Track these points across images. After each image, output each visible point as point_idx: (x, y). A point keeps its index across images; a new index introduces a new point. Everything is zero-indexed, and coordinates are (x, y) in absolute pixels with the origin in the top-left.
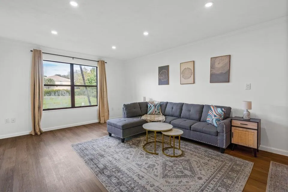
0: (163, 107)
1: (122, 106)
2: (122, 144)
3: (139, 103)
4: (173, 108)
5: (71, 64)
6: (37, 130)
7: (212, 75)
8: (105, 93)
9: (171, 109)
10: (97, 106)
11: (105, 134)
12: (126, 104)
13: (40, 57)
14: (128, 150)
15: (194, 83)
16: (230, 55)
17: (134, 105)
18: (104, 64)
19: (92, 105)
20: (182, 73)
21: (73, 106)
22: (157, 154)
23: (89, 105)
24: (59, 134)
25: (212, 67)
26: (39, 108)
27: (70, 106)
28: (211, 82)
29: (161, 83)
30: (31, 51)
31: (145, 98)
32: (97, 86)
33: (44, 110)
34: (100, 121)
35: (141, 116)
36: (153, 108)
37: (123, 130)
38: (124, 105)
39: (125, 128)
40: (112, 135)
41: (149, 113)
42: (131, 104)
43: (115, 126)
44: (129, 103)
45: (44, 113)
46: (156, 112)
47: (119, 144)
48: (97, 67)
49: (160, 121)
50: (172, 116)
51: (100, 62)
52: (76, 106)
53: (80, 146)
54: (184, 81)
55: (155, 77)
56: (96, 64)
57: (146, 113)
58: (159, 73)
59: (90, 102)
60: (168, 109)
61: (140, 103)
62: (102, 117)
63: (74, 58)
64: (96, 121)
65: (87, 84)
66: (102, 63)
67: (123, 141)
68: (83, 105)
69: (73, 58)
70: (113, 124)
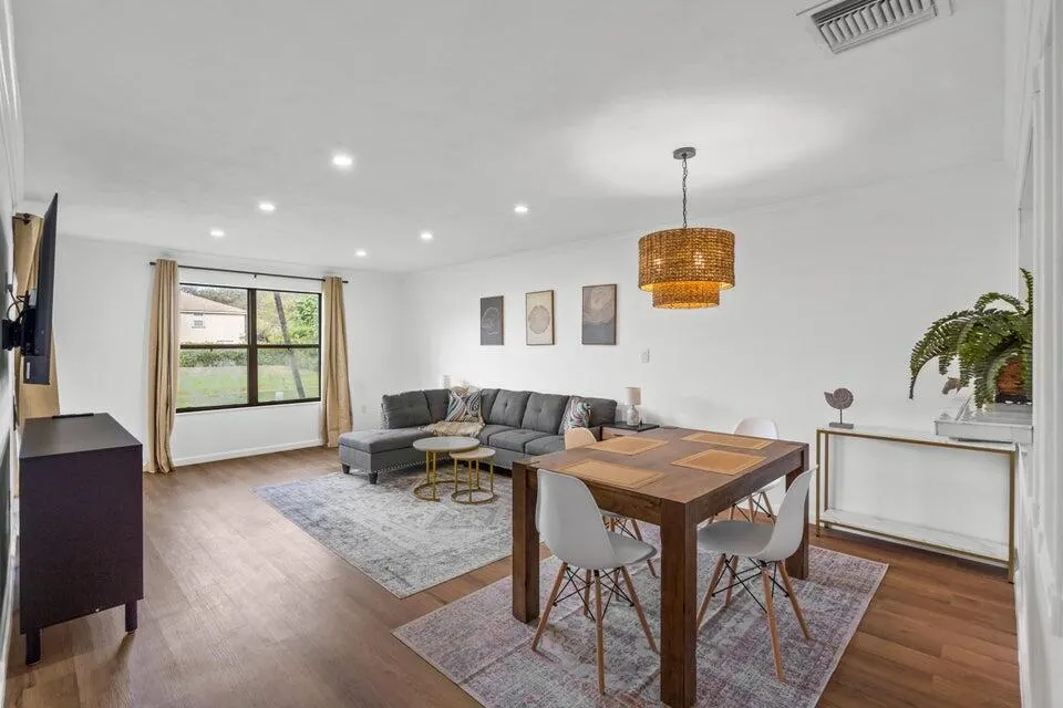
0: (484, 403)
1: (381, 401)
2: (370, 486)
3: (426, 394)
4: (506, 405)
5: (249, 289)
6: (163, 462)
7: (585, 326)
8: (342, 364)
9: (502, 407)
10: (319, 399)
11: (335, 470)
12: (390, 393)
13: (172, 276)
14: (380, 496)
15: (553, 343)
16: (615, 286)
17: (411, 397)
18: (341, 288)
19: (307, 397)
20: (530, 318)
21: (253, 401)
22: (438, 500)
23: (297, 397)
24: (219, 472)
25: (586, 309)
26: (168, 405)
27: (246, 402)
28: (586, 341)
29: (485, 341)
30: (151, 263)
31: (447, 379)
32: (319, 346)
33: (178, 411)
34: (327, 441)
35: (426, 424)
36: (461, 404)
37: (372, 453)
38: (385, 397)
39: (378, 450)
40: (352, 471)
41: (449, 417)
42: (402, 395)
43: (356, 446)
44: (397, 392)
45: (178, 418)
46: (467, 414)
47: (364, 486)
48: (320, 295)
49: (468, 435)
50: (505, 424)
51: (328, 282)
52: (260, 400)
53: (271, 491)
54: (535, 338)
55: (473, 323)
56: (316, 287)
57: (444, 419)
58: (482, 315)
59: (300, 390)
60: (498, 409)
61: (429, 391)
62: (333, 430)
63: (258, 276)
64: (316, 441)
65: (293, 341)
66: (335, 284)
67: (373, 479)
68: (279, 396)
69: (256, 274)
70: (353, 442)
